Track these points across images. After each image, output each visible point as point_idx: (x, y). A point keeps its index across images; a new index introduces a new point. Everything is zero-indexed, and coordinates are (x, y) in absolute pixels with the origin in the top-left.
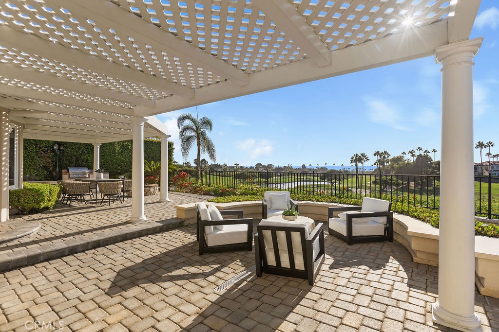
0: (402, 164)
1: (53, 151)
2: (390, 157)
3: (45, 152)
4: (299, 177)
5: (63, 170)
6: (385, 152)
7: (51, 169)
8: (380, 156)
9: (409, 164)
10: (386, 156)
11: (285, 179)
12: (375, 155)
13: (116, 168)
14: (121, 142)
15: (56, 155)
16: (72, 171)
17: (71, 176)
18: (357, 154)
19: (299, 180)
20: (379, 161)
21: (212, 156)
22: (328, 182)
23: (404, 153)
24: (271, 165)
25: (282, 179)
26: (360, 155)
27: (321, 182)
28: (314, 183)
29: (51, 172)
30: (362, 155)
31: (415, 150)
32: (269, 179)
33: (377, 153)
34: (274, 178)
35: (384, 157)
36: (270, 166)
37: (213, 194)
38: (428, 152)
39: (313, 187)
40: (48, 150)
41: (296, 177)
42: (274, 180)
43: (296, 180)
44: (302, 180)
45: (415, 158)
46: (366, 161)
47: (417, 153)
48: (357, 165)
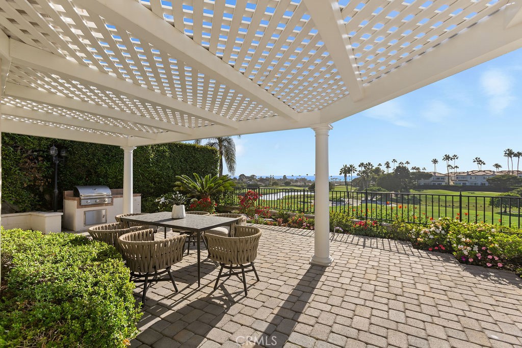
0: (383, 175)
1: (48, 158)
2: (374, 168)
3: (31, 160)
5: (66, 192)
6: (369, 164)
7: (41, 189)
8: (365, 167)
9: (389, 175)
10: (370, 167)
12: (360, 166)
13: (148, 186)
14: (155, 145)
15: (53, 164)
16: (84, 192)
17: (83, 203)
18: (346, 166)
21: (231, 168)
23: (380, 165)
24: (254, 176)
26: (349, 166)
28: (304, 193)
29: (41, 195)
30: (351, 166)
33: (362, 165)
35: (368, 169)
38: (403, 164)
39: (304, 198)
40: (38, 156)
45: (392, 170)
46: (354, 172)
47: (391, 165)
48: (345, 176)
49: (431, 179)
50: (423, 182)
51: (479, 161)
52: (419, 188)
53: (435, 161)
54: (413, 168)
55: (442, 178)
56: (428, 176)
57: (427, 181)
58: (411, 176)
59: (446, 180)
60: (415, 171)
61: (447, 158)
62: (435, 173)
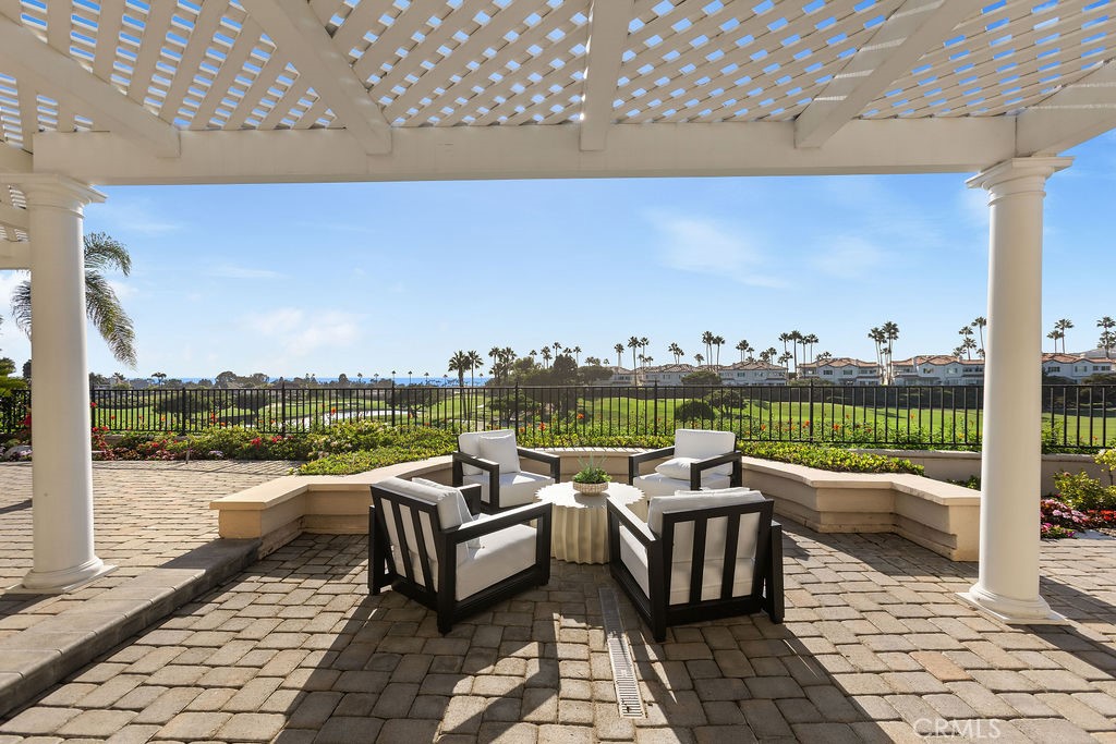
0: (535, 372)
4: (333, 402)
6: (509, 350)
8: (500, 356)
9: (544, 371)
10: (510, 357)
11: (300, 408)
12: (491, 354)
18: (461, 353)
19: (333, 408)
20: (498, 366)
21: (124, 351)
22: (401, 410)
23: (533, 353)
24: (261, 375)
25: (294, 409)
26: (467, 355)
27: (386, 410)
30: (471, 354)
31: (550, 348)
32: (261, 411)
33: (494, 352)
34: (274, 406)
35: (507, 360)
36: (258, 378)
37: (219, 453)
38: (570, 351)
41: (327, 403)
42: (274, 412)
43: (327, 409)
44: (340, 407)
45: (551, 362)
46: (477, 367)
47: (553, 354)
48: (461, 374)
49: (612, 379)
50: (599, 384)
51: (676, 350)
52: (593, 394)
53: (620, 348)
54: (589, 360)
55: (627, 376)
56: (607, 373)
57: (606, 382)
58: (579, 374)
59: (632, 381)
60: (591, 364)
61: (634, 342)
62: (617, 368)
